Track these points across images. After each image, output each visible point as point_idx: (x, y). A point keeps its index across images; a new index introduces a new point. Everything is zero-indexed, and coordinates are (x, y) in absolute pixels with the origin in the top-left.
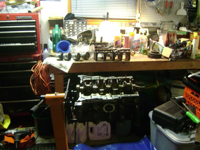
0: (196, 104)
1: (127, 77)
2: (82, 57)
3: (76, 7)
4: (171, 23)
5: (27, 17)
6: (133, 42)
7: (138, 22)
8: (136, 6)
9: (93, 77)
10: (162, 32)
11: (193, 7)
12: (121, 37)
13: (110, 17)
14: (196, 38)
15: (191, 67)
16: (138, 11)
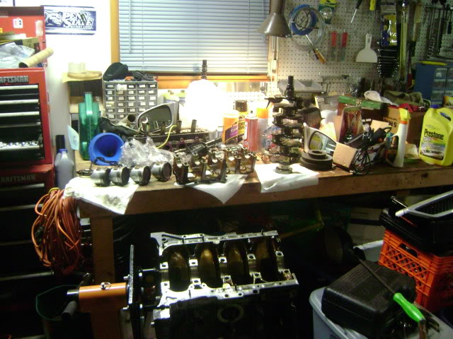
0: (411, 271)
1: (266, 234)
2: (155, 174)
3: (132, 49)
4: (344, 80)
5: (16, 79)
6: (266, 131)
7: (273, 80)
8: (268, 43)
9: (188, 236)
10: (326, 102)
11: (390, 45)
12: (237, 120)
13: (209, 70)
14: (405, 123)
15: (397, 185)
16: (271, 56)
